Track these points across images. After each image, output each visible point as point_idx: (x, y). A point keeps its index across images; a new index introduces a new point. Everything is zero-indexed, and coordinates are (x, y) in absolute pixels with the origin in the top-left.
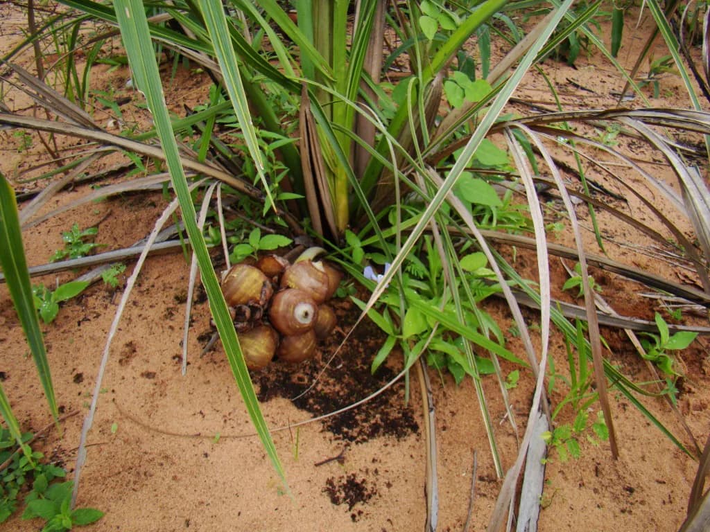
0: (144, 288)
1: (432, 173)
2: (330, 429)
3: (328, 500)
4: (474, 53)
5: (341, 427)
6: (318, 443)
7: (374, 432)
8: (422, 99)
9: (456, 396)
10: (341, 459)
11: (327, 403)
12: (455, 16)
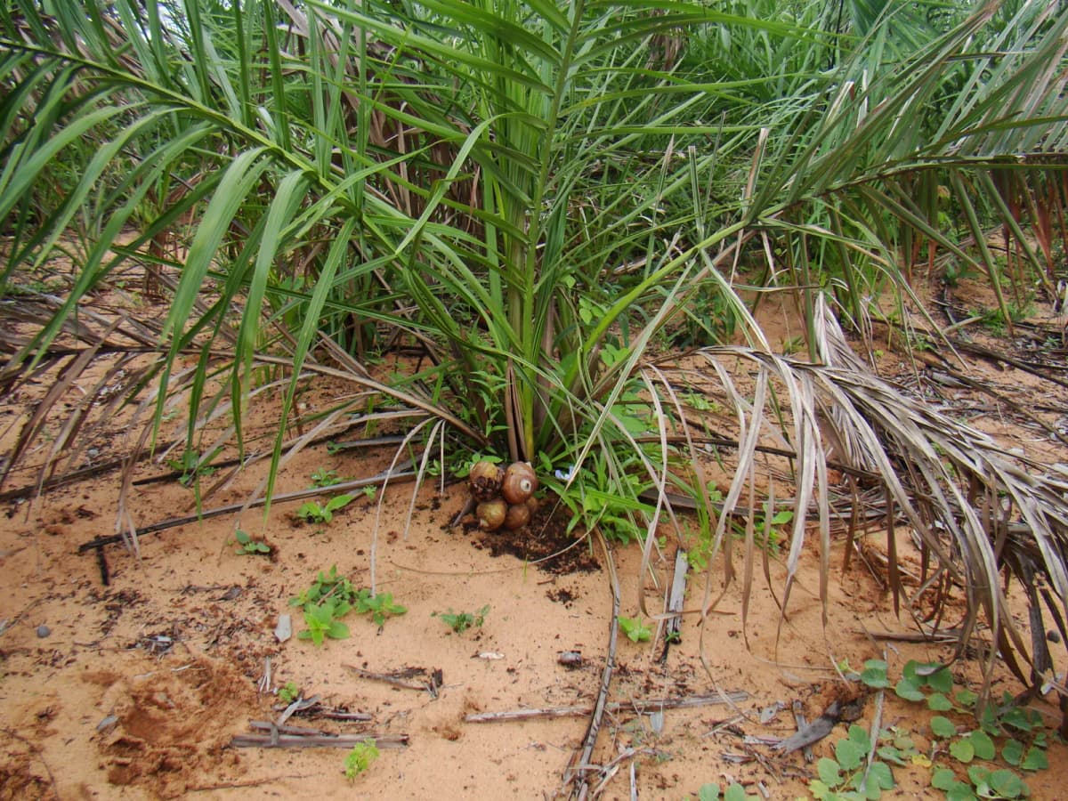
0: (390, 503)
1: (597, 404)
2: (543, 568)
3: (549, 601)
4: (618, 333)
5: (551, 566)
6: (538, 575)
7: (572, 570)
8: (586, 362)
9: (624, 553)
10: (553, 582)
11: (537, 555)
12: (603, 307)
